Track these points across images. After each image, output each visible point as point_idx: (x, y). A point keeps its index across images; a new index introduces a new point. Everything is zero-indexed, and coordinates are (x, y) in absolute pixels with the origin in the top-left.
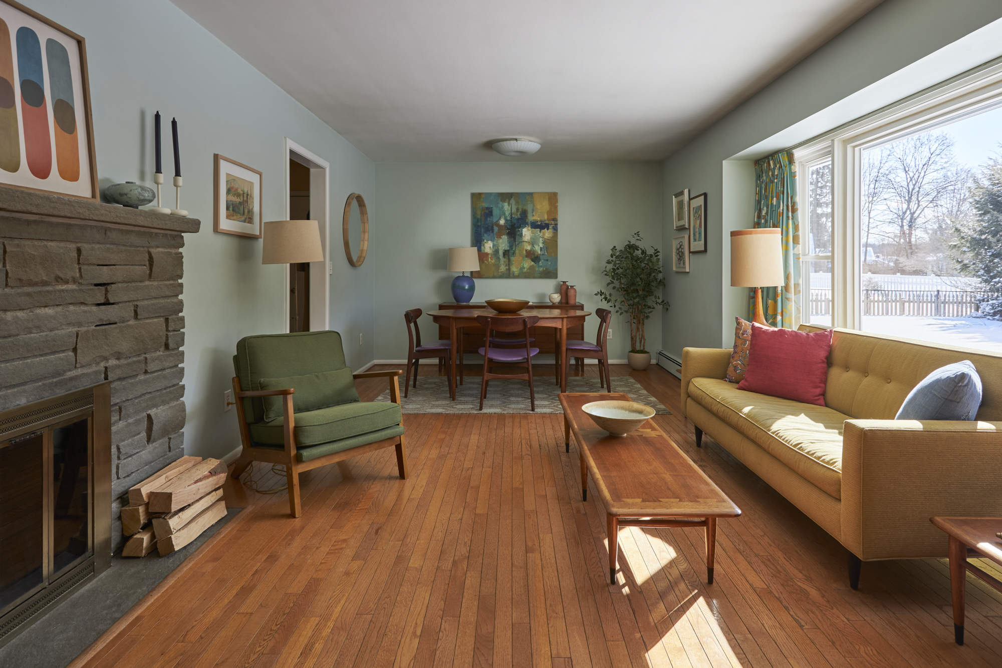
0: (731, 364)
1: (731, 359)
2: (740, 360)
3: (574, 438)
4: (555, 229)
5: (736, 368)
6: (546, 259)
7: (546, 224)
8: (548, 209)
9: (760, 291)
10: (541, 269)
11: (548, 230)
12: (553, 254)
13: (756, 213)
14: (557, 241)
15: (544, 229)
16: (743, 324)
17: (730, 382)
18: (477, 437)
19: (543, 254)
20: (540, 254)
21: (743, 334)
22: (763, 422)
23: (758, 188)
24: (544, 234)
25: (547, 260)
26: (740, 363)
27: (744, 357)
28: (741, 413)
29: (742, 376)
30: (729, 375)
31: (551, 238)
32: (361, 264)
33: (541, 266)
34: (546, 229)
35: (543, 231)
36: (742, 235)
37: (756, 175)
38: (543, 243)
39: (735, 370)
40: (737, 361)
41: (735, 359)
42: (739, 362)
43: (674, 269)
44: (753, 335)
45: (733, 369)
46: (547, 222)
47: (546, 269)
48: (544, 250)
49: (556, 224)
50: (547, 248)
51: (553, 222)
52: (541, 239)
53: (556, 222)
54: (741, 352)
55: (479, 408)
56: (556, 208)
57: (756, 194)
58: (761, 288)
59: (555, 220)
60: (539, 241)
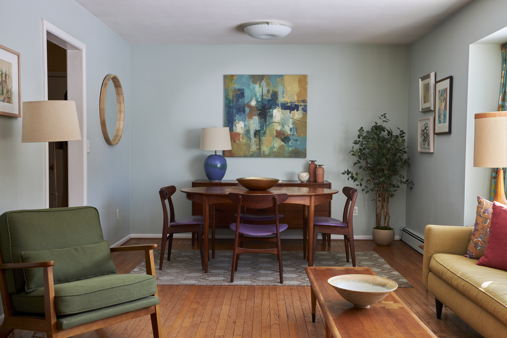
0: (471, 241)
1: (472, 236)
2: (480, 238)
3: (320, 309)
4: (305, 110)
5: (476, 245)
6: (295, 139)
7: (295, 105)
8: (298, 91)
9: (502, 172)
10: (291, 149)
11: (297, 111)
12: (302, 135)
13: (501, 96)
14: (306, 122)
15: (294, 110)
16: (485, 203)
17: (470, 258)
18: (228, 307)
19: (293, 135)
20: (290, 135)
21: (484, 213)
22: (501, 297)
23: (503, 72)
24: (294, 115)
25: (297, 140)
26: (481, 240)
27: (485, 235)
28: (480, 287)
29: (482, 252)
30: (470, 252)
31: (301, 118)
32: (117, 143)
33: (291, 146)
34: (296, 111)
35: (292, 112)
36: (486, 117)
37: (503, 58)
38: (293, 124)
39: (476, 247)
40: (477, 238)
41: (476, 236)
42: (479, 239)
43: (419, 149)
44: (494, 214)
45: (474, 245)
46: (297, 103)
47: (295, 148)
48: (294, 130)
49: (306, 106)
50: (296, 129)
51: (302, 104)
52: (291, 120)
53: (305, 103)
54: (482, 229)
55: (230, 280)
56: (305, 90)
57: (502, 77)
58: (503, 169)
59: (304, 101)
60: (289, 122)
